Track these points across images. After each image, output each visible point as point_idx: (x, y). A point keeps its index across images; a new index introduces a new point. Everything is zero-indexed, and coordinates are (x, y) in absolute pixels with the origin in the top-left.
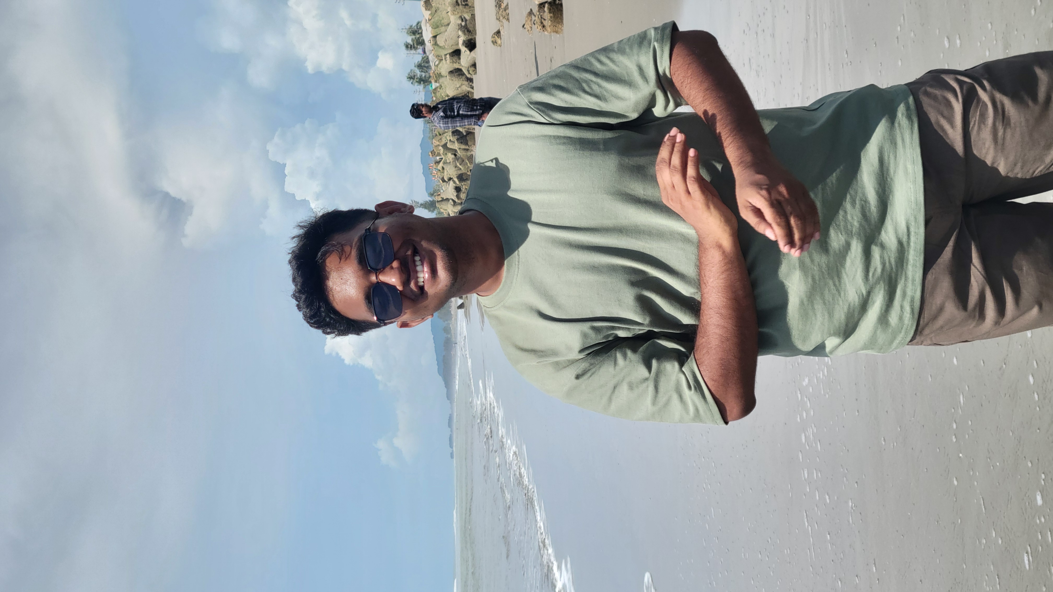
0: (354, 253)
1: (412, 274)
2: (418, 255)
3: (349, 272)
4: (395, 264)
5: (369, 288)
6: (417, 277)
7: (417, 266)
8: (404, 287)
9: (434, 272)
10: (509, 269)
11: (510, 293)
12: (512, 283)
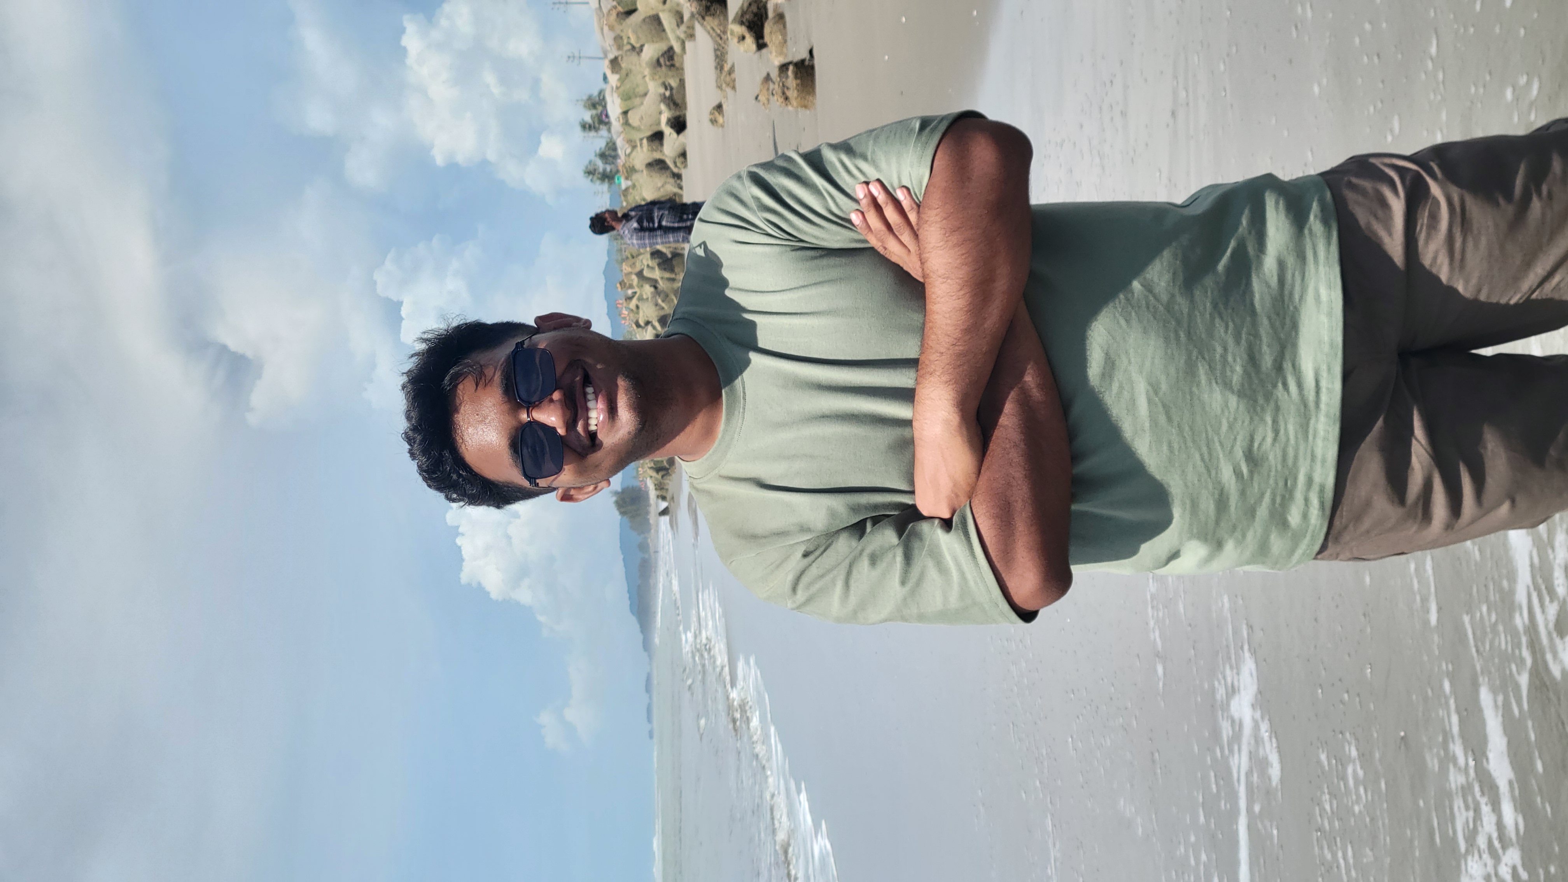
0: (498, 378)
1: (580, 411)
2: (591, 385)
3: (490, 404)
4: (556, 396)
5: (517, 429)
6: (588, 418)
7: (589, 400)
8: (567, 431)
9: (612, 411)
10: (728, 419)
11: (728, 455)
12: (732, 439)
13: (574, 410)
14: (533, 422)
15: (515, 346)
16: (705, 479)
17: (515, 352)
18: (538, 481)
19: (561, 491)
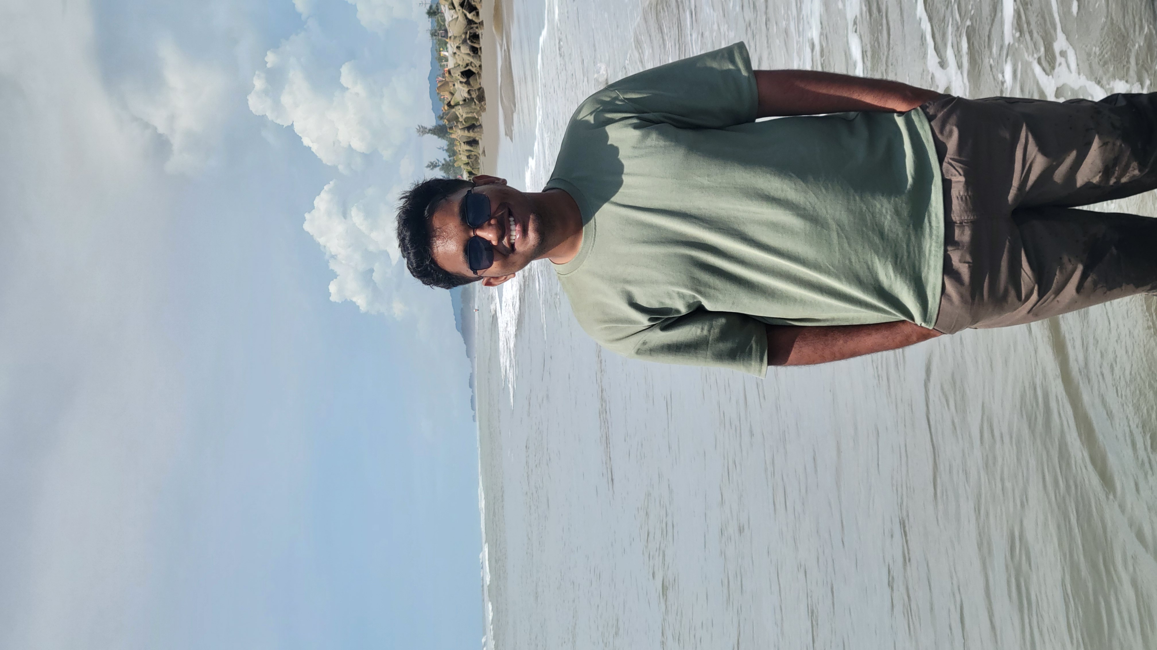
1: (506, 231)
2: (512, 217)
5: (467, 241)
7: (511, 225)
8: (498, 242)
9: (524, 232)
10: (585, 241)
11: (584, 262)
12: (587, 253)
13: (503, 231)
14: (477, 237)
15: (466, 193)
16: (569, 275)
17: (467, 196)
18: (478, 271)
19: (486, 279)
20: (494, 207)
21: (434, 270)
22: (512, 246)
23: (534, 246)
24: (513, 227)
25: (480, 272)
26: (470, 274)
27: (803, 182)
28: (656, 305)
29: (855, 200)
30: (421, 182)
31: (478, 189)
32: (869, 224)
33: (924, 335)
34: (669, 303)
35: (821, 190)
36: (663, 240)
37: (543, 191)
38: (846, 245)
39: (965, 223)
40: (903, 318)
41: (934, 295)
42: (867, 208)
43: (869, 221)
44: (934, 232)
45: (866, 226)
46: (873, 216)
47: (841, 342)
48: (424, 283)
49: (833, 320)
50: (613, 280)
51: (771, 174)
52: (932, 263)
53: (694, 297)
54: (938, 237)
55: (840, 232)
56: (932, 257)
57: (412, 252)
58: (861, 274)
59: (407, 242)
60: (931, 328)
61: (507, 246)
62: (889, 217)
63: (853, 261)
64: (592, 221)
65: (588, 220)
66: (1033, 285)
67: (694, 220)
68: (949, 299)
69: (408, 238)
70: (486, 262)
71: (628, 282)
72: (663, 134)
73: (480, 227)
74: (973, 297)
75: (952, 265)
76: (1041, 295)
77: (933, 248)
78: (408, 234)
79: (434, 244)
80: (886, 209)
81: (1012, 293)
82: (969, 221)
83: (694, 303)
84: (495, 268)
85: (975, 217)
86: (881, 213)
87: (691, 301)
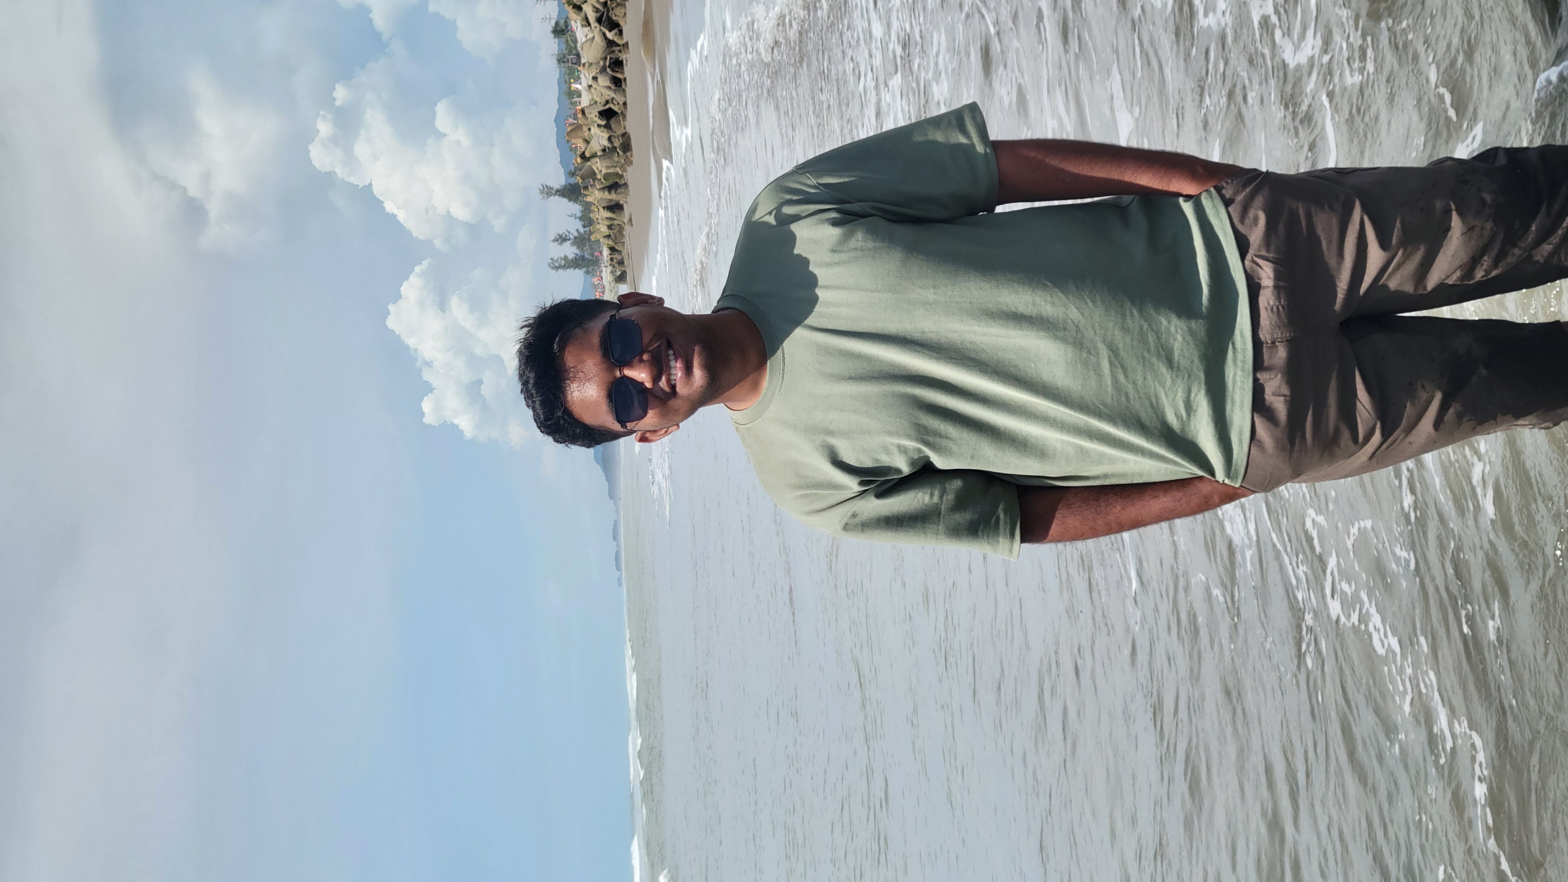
1: (664, 368)
2: (672, 350)
5: (612, 383)
6: (670, 375)
7: (671, 360)
9: (688, 370)
10: (771, 378)
11: (771, 407)
12: (773, 395)
13: (659, 368)
14: (625, 377)
15: (609, 318)
16: (750, 425)
17: (609, 323)
18: (627, 424)
19: (639, 433)
20: (647, 337)
21: (568, 424)
22: (673, 387)
23: (702, 387)
24: (673, 363)
25: (630, 425)
26: (617, 427)
27: (1062, 292)
28: (868, 463)
29: (1132, 315)
30: (548, 305)
31: (625, 312)
32: (1152, 348)
33: (1230, 496)
34: (886, 460)
35: (1087, 303)
36: (876, 375)
37: (713, 312)
38: (1121, 377)
39: (1279, 342)
40: (1200, 473)
41: (1241, 441)
42: (1149, 326)
43: (1152, 344)
44: (1240, 357)
45: (1149, 350)
46: (1157, 336)
47: (1118, 508)
48: (556, 441)
49: (1106, 476)
50: (810, 430)
51: (1019, 283)
52: (1237, 398)
53: (920, 451)
54: (1244, 362)
55: (1113, 358)
56: (1237, 391)
57: (538, 400)
58: (1143, 416)
59: (530, 386)
60: (1237, 485)
61: (667, 389)
62: (1179, 337)
63: (1131, 397)
64: (779, 352)
65: (774, 351)
66: (1373, 422)
67: (917, 348)
68: (1261, 446)
69: (531, 381)
70: (638, 411)
71: (830, 433)
72: (873, 232)
73: (629, 364)
74: (1292, 440)
75: (1264, 399)
76: (1385, 435)
77: (1238, 379)
78: (532, 375)
79: (568, 388)
80: (1176, 326)
81: (1346, 434)
82: (1284, 339)
83: (920, 458)
84: (651, 419)
85: (1292, 334)
86: (1169, 332)
87: (916, 457)
